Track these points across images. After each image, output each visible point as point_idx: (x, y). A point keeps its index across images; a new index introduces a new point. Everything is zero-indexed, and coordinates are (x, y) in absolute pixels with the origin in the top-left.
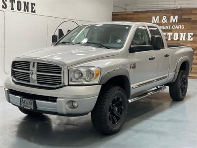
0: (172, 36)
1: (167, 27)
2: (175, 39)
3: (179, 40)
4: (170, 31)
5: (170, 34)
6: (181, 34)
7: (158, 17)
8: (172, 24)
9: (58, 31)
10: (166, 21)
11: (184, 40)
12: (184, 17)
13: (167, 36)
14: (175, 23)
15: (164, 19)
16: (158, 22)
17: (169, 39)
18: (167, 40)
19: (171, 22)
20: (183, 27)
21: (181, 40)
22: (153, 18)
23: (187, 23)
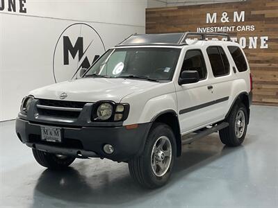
1: (229, 29)
3: (247, 47)
4: (234, 34)
6: (251, 38)
7: (215, 15)
8: (237, 24)
9: (62, 39)
10: (227, 20)
11: (255, 47)
12: (254, 13)
14: (241, 23)
15: (224, 17)
16: (215, 22)
19: (235, 21)
20: (252, 28)
21: (250, 47)
22: (208, 15)
23: (258, 22)
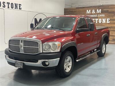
0: (98, 21)
1: (95, 16)
2: (100, 22)
3: (102, 23)
4: (97, 18)
5: (97, 20)
6: (103, 19)
7: (90, 10)
8: (98, 14)
10: (94, 12)
11: (105, 22)
12: (104, 10)
13: (95, 21)
14: (100, 14)
15: (93, 11)
16: (90, 13)
17: (97, 22)
18: (95, 23)
19: (97, 13)
20: (104, 15)
21: (103, 22)
22: (87, 11)
23: (106, 13)
